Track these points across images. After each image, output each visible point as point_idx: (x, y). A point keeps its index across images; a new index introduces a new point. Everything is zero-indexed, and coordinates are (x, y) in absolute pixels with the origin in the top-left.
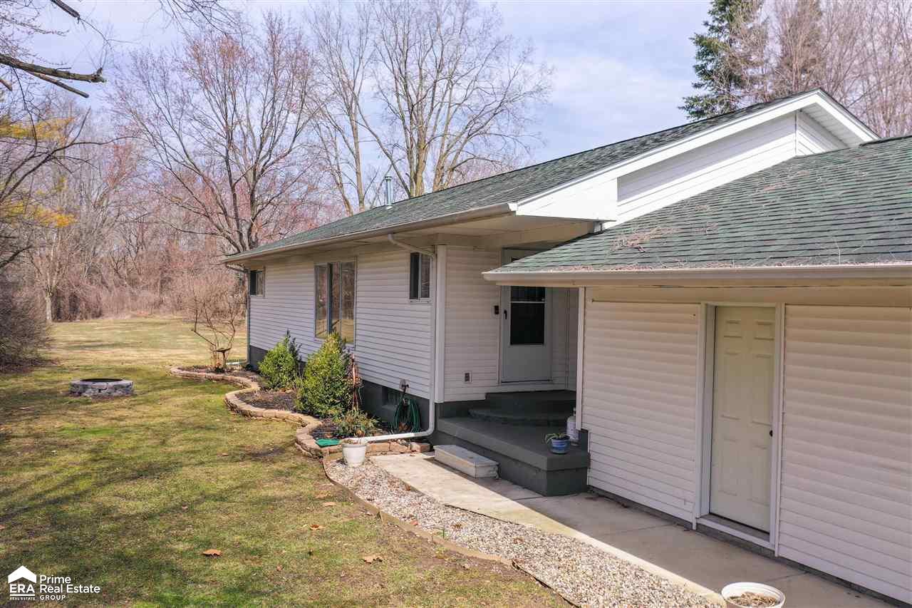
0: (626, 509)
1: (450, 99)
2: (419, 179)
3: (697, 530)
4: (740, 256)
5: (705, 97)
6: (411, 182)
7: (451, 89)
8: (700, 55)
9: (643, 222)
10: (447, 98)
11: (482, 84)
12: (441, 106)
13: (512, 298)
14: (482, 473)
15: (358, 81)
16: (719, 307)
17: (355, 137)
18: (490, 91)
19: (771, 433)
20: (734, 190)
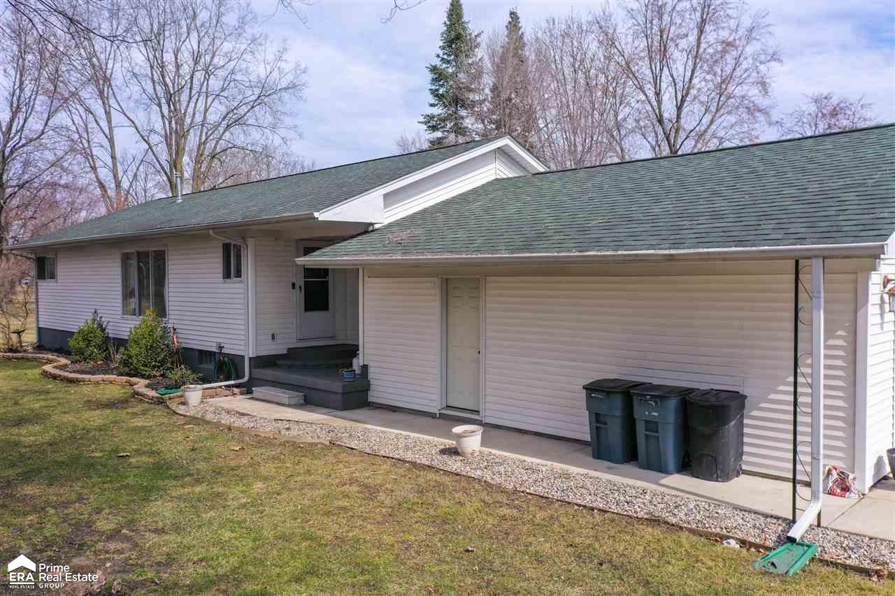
0: (395, 413)
1: (207, 89)
2: (178, 166)
3: (439, 418)
4: (458, 250)
5: (439, 115)
6: (171, 169)
7: (208, 80)
8: (435, 80)
9: (401, 224)
10: (204, 89)
11: (238, 77)
12: (199, 96)
13: (305, 277)
14: (293, 401)
15: (110, 66)
16: (450, 279)
17: (109, 122)
18: (247, 84)
19: (479, 352)
20: (458, 203)
